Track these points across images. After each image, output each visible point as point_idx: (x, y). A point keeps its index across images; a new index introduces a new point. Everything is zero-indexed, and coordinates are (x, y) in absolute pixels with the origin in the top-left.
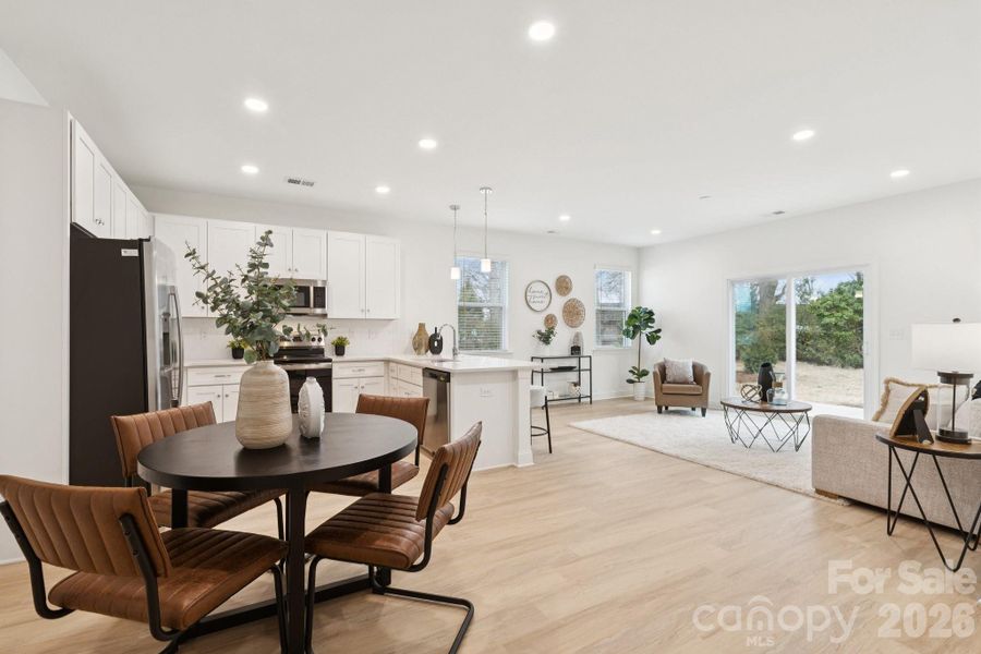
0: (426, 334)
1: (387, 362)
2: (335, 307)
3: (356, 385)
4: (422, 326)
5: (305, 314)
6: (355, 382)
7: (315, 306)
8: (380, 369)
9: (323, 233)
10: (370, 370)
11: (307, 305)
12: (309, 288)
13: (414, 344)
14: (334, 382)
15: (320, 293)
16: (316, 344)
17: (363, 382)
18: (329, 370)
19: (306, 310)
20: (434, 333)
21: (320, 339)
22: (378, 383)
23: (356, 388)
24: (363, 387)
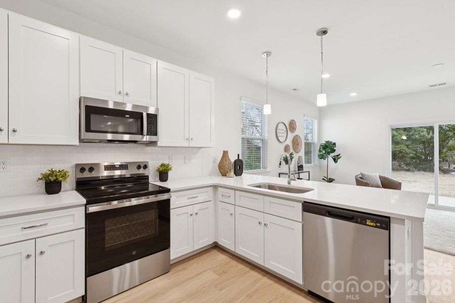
1: (215, 187)
2: (165, 137)
3: (190, 213)
4: (225, 153)
5: (135, 142)
6: (190, 210)
7: (148, 134)
8: (208, 194)
10: (202, 196)
11: (141, 132)
12: (142, 113)
16: (141, 171)
17: (196, 208)
18: (168, 201)
19: (137, 137)
20: (237, 158)
21: (145, 167)
22: (208, 208)
23: (191, 215)
24: (197, 214)
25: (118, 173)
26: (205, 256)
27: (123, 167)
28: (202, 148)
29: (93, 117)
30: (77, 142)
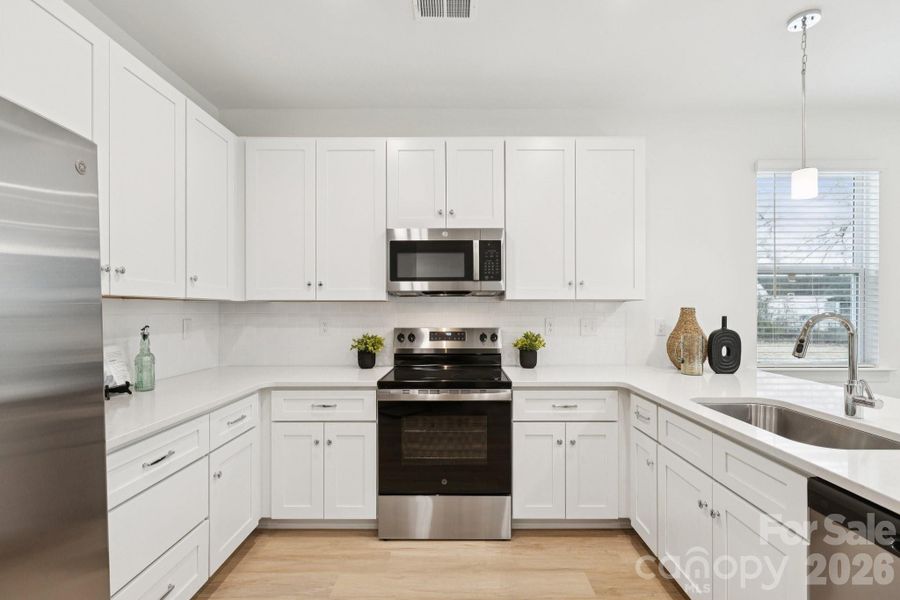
0: (698, 330)
1: (626, 392)
2: (517, 278)
3: (557, 437)
4: (687, 315)
5: (466, 293)
6: (557, 431)
7: (482, 278)
8: (610, 405)
9: (496, 142)
10: (588, 408)
11: (469, 276)
12: (471, 242)
13: (671, 349)
14: (517, 431)
15: (492, 250)
16: (488, 345)
17: (574, 431)
18: (506, 405)
19: (467, 285)
20: (719, 327)
21: (494, 337)
22: (605, 436)
23: (560, 443)
24: (573, 443)
25: (445, 345)
26: (595, 541)
27: (459, 335)
28: (624, 301)
29: (401, 258)
30: (383, 296)
